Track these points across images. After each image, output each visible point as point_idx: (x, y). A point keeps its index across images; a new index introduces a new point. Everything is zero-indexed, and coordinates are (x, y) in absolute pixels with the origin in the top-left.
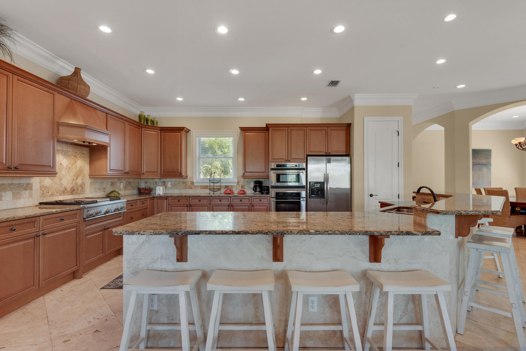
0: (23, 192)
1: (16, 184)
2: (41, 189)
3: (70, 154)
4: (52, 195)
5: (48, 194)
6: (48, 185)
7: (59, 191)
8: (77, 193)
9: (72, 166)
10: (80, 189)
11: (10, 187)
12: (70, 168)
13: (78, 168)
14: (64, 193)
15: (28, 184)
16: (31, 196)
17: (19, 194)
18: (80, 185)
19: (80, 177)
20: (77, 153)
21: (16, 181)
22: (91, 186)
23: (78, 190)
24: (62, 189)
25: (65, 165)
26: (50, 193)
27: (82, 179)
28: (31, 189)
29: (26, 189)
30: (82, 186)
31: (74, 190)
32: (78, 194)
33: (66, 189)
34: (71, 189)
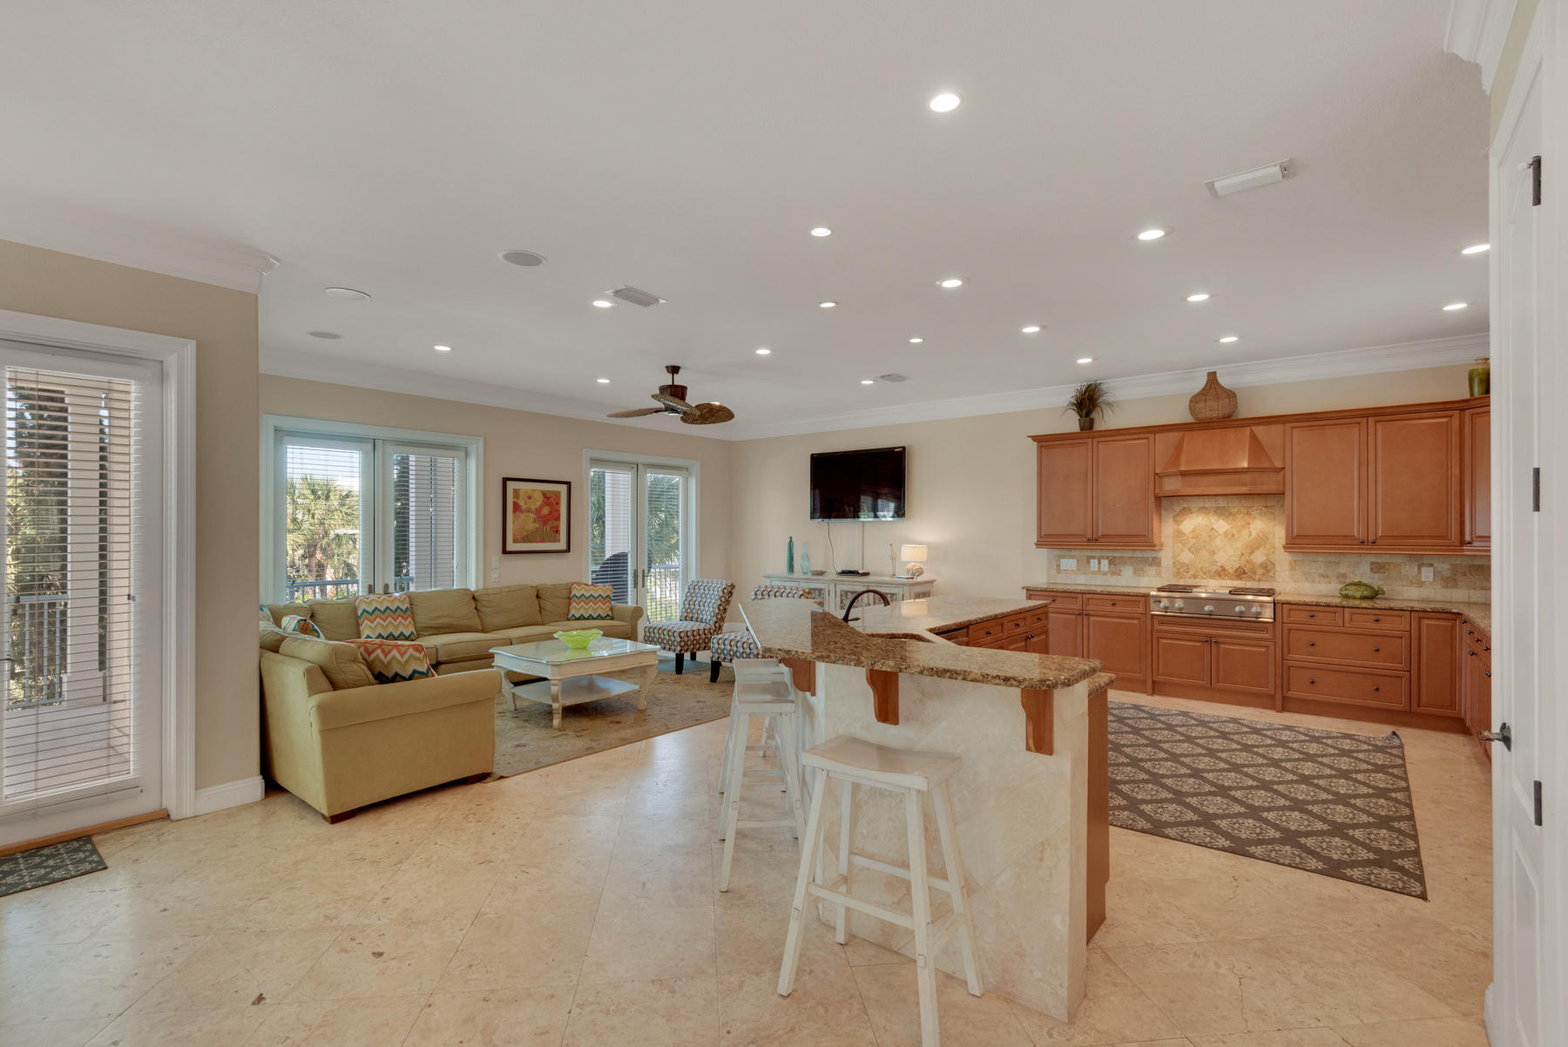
0: (1147, 568)
1: (1138, 558)
2: (1175, 566)
3: (1234, 511)
4: (1195, 576)
5: (1188, 575)
6: (1186, 561)
7: (1210, 572)
8: (1251, 579)
9: (1239, 532)
10: (1260, 571)
11: (1132, 561)
12: (1233, 535)
13: (1254, 534)
14: (1220, 575)
15: (1154, 559)
16: (1159, 574)
17: (1142, 569)
18: (1261, 565)
19: (1261, 550)
20: (1250, 508)
21: (1138, 554)
22: (1292, 568)
23: (1255, 573)
24: (1214, 568)
25: (1221, 531)
26: (1191, 572)
27: (1267, 555)
28: (1159, 565)
29: (1151, 565)
30: (1268, 568)
31: (1244, 573)
32: (1254, 580)
33: (1223, 569)
34: (1236, 571)
